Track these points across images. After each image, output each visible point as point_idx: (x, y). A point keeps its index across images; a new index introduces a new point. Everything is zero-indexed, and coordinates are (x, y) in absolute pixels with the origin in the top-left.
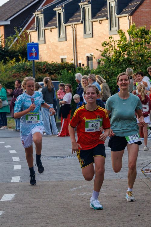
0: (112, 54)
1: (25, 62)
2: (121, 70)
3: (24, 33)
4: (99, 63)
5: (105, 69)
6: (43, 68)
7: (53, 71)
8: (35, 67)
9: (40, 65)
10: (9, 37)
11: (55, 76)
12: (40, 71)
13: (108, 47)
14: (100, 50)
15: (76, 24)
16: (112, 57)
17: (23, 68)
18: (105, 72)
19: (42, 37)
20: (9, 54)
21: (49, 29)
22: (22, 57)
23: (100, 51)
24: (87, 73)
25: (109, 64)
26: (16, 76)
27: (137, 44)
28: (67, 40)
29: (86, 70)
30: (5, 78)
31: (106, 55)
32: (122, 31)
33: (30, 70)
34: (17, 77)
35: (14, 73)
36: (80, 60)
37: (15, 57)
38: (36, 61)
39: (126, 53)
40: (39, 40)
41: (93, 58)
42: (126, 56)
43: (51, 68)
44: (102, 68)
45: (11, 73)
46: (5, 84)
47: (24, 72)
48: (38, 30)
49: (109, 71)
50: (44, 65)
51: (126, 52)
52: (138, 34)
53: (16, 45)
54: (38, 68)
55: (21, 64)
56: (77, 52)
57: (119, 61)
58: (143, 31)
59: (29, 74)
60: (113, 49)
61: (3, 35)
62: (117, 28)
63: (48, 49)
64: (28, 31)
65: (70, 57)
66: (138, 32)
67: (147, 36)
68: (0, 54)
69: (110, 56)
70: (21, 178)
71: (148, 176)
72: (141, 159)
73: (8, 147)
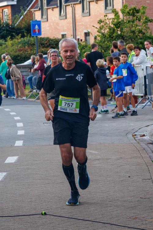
0: (107, 31)
1: (30, 38)
3: (29, 11)
4: (95, 38)
5: (100, 44)
6: (46, 43)
7: (54, 46)
8: (39, 42)
9: (43, 40)
10: (15, 15)
12: (43, 46)
13: (103, 24)
14: (96, 27)
15: (75, 4)
16: (107, 33)
17: (28, 43)
18: (100, 47)
19: (45, 15)
20: (15, 31)
21: (51, 9)
22: (26, 33)
24: (84, 47)
25: (104, 40)
27: (129, 22)
28: (67, 18)
29: (84, 45)
30: (11, 52)
31: (101, 31)
32: (116, 10)
33: (34, 44)
34: (23, 51)
35: (19, 48)
36: (78, 36)
37: (21, 33)
38: (39, 37)
39: (119, 30)
40: (42, 18)
41: (90, 34)
42: (119, 33)
43: (53, 43)
44: (97, 43)
45: (17, 48)
47: (29, 46)
48: (41, 9)
49: (104, 45)
50: (46, 40)
51: (120, 28)
52: (130, 12)
53: (21, 23)
54: (41, 43)
55: (26, 40)
56: (76, 29)
57: (113, 37)
58: (134, 10)
59: (33, 48)
60: (107, 26)
61: (11, 14)
62: (111, 7)
63: (50, 26)
64: (32, 10)
65: (70, 33)
66: (130, 11)
67: (138, 14)
68: (7, 30)
69: (105, 32)
70: (23, 142)
71: (138, 141)
72: (132, 124)
73: (14, 113)
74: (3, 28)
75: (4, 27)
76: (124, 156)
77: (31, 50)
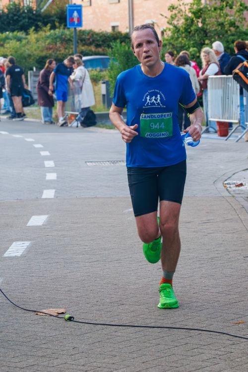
0: (181, 22)
1: (63, 31)
2: (193, 44)
4: (163, 33)
5: (172, 41)
6: (88, 39)
7: (101, 43)
8: (77, 37)
9: (83, 34)
11: (103, 50)
12: (84, 42)
13: (177, 12)
14: (165, 15)
16: (182, 26)
17: (61, 38)
18: (171, 46)
20: (41, 19)
22: (59, 23)
23: (166, 17)
25: (177, 35)
26: (50, 49)
27: (215, 9)
28: (120, 1)
30: (35, 51)
31: (173, 22)
33: (69, 40)
34: (52, 50)
35: (48, 44)
37: (51, 23)
39: (200, 21)
40: (83, 0)
41: (156, 26)
42: (200, 25)
43: (99, 38)
44: (167, 40)
45: (44, 45)
46: (35, 60)
47: (62, 43)
49: (177, 44)
50: (88, 34)
51: (201, 19)
53: (51, 7)
54: (81, 37)
55: (57, 33)
56: (133, 18)
57: (191, 31)
59: (69, 46)
60: (182, 15)
63: (94, 13)
65: (124, 24)
68: (30, 18)
69: (178, 24)
70: (55, 192)
71: (232, 193)
72: (222, 167)
73: (39, 146)
74: (24, 15)
75: (25, 13)
76: (213, 218)
77: (66, 48)
